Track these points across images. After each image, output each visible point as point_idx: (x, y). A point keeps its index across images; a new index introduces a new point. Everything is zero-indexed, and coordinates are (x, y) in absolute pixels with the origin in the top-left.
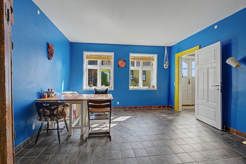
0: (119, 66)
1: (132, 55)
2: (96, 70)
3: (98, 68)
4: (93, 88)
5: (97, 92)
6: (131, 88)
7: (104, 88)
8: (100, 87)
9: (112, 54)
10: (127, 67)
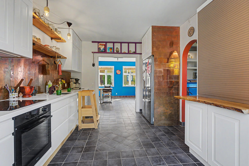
0: (117, 74)
1: (124, 67)
2: (104, 76)
3: (106, 74)
4: (103, 86)
5: (105, 87)
6: (124, 85)
7: (109, 85)
8: (106, 85)
9: (113, 67)
10: (121, 74)
